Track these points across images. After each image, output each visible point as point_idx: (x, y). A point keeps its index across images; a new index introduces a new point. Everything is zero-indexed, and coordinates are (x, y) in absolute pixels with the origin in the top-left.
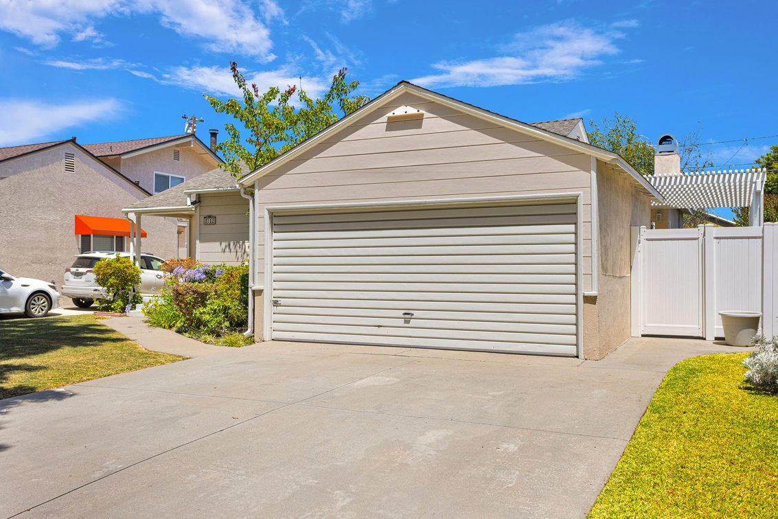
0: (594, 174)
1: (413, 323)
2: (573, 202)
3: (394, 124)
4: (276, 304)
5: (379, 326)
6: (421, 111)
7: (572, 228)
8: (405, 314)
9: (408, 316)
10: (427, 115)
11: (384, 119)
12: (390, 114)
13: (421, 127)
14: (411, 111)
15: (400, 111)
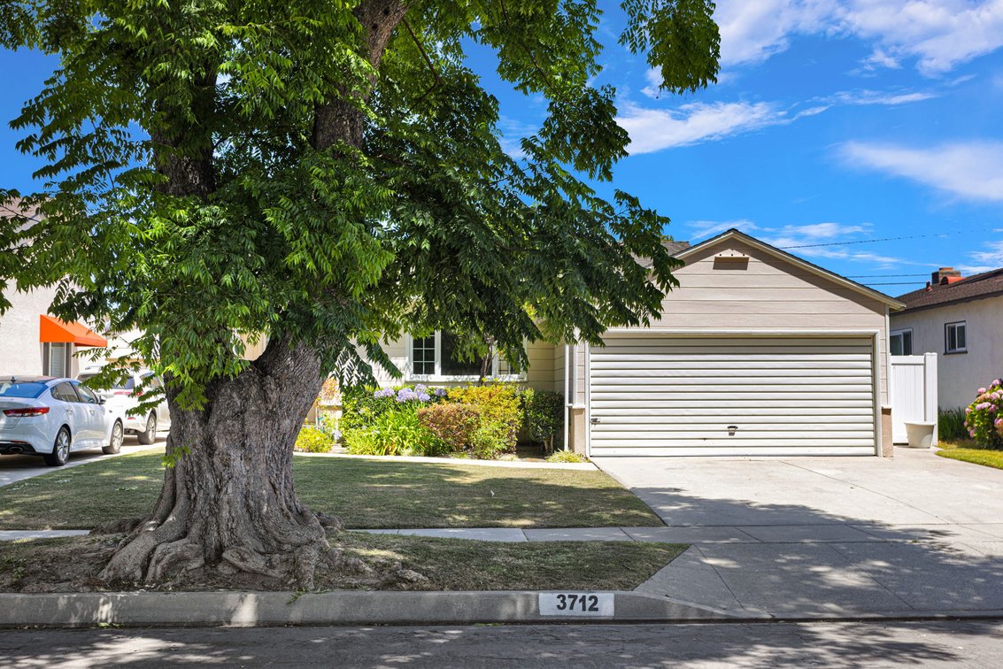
0: (887, 317)
1: (737, 434)
2: (873, 337)
3: (721, 264)
4: (595, 422)
5: (705, 439)
6: (746, 256)
7: (868, 357)
8: (729, 427)
9: (732, 429)
10: (751, 259)
11: (712, 258)
12: (718, 255)
13: (746, 269)
14: (737, 254)
15: (727, 254)
